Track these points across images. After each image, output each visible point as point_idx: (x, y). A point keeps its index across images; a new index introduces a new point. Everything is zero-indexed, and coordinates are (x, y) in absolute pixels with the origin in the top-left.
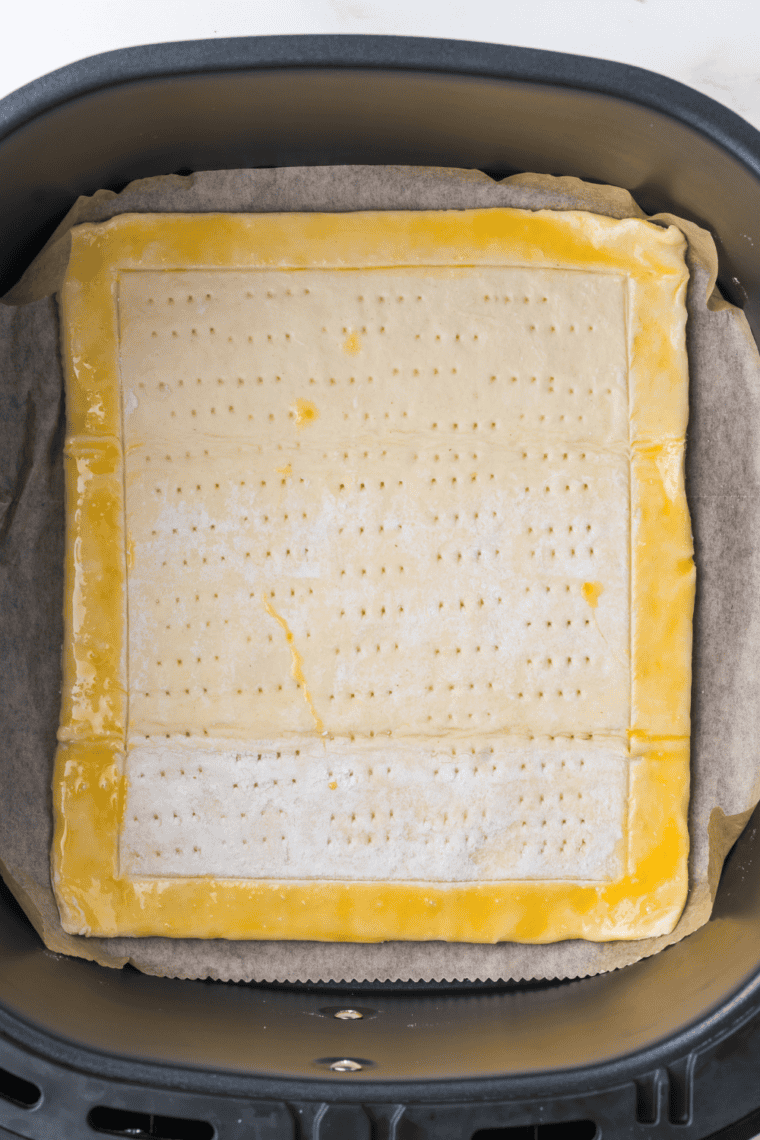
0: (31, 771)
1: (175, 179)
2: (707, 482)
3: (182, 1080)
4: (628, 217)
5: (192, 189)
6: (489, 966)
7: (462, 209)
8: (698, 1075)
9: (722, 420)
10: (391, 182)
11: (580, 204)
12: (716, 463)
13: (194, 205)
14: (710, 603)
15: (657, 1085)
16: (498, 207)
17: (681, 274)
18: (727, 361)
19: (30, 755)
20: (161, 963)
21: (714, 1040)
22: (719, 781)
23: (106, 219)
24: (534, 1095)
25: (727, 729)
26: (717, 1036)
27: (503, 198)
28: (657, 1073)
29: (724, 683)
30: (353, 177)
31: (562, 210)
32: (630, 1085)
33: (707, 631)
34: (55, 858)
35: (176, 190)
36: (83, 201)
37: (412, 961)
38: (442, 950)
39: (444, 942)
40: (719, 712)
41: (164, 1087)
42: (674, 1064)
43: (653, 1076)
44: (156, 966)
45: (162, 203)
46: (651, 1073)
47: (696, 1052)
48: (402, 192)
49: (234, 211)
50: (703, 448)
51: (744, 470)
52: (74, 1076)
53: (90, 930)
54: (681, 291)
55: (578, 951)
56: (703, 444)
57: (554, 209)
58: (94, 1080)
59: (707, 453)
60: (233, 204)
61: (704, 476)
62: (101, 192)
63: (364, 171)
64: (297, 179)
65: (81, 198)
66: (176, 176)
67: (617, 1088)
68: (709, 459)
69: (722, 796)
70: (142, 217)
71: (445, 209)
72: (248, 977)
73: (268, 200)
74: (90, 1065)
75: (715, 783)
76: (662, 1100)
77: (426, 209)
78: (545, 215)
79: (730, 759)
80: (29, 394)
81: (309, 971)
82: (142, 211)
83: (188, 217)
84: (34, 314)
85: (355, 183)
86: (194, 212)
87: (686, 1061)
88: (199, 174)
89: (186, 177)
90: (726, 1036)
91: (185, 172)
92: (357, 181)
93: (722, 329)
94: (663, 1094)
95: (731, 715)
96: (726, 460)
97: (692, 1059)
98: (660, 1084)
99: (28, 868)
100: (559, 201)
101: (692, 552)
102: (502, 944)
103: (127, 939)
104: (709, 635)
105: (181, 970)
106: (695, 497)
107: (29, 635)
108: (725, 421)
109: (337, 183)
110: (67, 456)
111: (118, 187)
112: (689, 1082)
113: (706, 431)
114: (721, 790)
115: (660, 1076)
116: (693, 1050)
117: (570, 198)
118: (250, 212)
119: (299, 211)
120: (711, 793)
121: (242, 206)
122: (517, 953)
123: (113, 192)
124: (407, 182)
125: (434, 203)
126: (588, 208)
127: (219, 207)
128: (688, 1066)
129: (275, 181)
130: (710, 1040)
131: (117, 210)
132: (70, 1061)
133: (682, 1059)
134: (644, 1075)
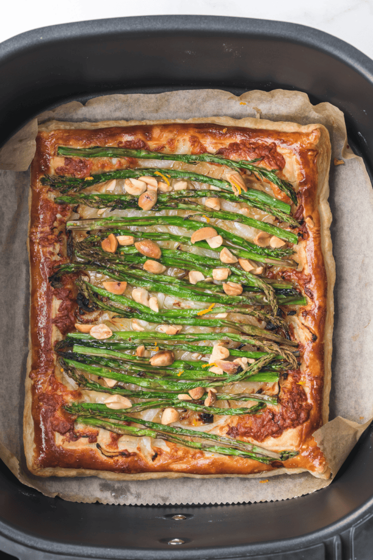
2: (348, 249)
3: (92, 552)
6: (238, 496)
8: (355, 538)
10: (186, 100)
12: (353, 239)
14: (350, 310)
18: (358, 186)
20: (73, 495)
21: (363, 521)
24: (273, 552)
25: (359, 375)
26: (365, 518)
28: (335, 538)
29: (358, 351)
32: (322, 544)
33: (349, 325)
38: (215, 487)
41: (83, 556)
42: (343, 533)
43: (333, 540)
44: (71, 497)
46: (331, 538)
47: (355, 526)
51: (367, 242)
52: (37, 552)
55: (283, 487)
56: (346, 229)
58: (47, 554)
61: (347, 245)
64: (138, 100)
67: (314, 547)
69: (357, 409)
72: (116, 503)
76: (338, 552)
79: (361, 390)
87: (349, 532)
90: (370, 517)
94: (338, 548)
95: (361, 367)
96: (358, 237)
97: (352, 530)
98: (336, 543)
104: (350, 327)
105: (84, 499)
106: (343, 256)
112: (351, 541)
114: (357, 406)
115: (337, 540)
116: (353, 526)
120: (351, 407)
124: (194, 99)
128: (351, 534)
129: (127, 100)
130: (361, 520)
132: (35, 545)
133: (347, 530)
134: (328, 540)
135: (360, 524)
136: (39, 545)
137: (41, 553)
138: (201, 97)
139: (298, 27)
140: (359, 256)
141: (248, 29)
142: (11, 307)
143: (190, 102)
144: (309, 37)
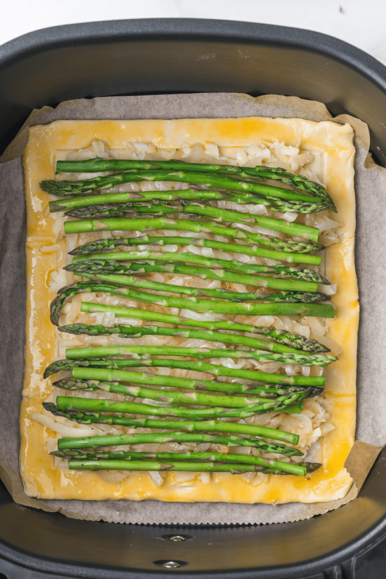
0: (7, 412)
1: (84, 102)
2: (367, 261)
3: (83, 572)
4: (324, 120)
5: (94, 107)
6: (249, 516)
7: (236, 118)
8: (357, 568)
9: (375, 227)
10: (198, 103)
11: (299, 114)
12: (372, 251)
13: (95, 115)
14: (368, 324)
15: (335, 574)
16: (255, 116)
17: (351, 150)
18: (377, 196)
19: (6, 404)
20: (76, 512)
21: (366, 550)
22: (373, 419)
23: (49, 123)
25: (377, 391)
26: (367, 547)
27: (258, 111)
28: (336, 567)
29: (376, 366)
30: (178, 101)
31: (289, 118)
32: (321, 574)
33: (366, 339)
34: (22, 457)
35: (85, 108)
36: (36, 111)
37: (209, 513)
38: (225, 507)
39: (225, 503)
40: (373, 382)
41: (73, 576)
42: (344, 563)
43: (333, 569)
44: (74, 514)
45: (78, 115)
46: (331, 568)
47: (357, 556)
48: (204, 109)
49: (116, 119)
50: (365, 242)
52: (25, 570)
53: (39, 495)
54: (351, 159)
55: (296, 508)
56: (364, 240)
57: (284, 118)
59: (367, 245)
60: (116, 116)
61: (365, 257)
62: (45, 107)
63: (184, 98)
64: (149, 102)
65: (35, 110)
66: (85, 100)
67: (314, 576)
68: (368, 248)
69: (375, 427)
70: (68, 122)
71: (227, 118)
72: (122, 521)
73: (134, 113)
74: (34, 565)
75: (371, 420)
77: (217, 118)
78: (279, 121)
79: (379, 407)
80: (6, 214)
81: (154, 518)
82: (67, 119)
83: (91, 122)
84: (10, 172)
85: (180, 104)
86: (94, 119)
87: (351, 561)
88: (97, 99)
89: (90, 100)
90: (372, 547)
91: (90, 97)
92: (180, 103)
93: (375, 180)
95: (379, 384)
96: (377, 248)
97: (354, 560)
98: (337, 574)
99: (6, 463)
100: (288, 113)
101: (358, 297)
102: (256, 504)
103: (59, 500)
104: (368, 341)
105: (87, 517)
106: (360, 268)
107: (7, 341)
108: (376, 228)
109: (170, 104)
110: (27, 247)
111: (54, 105)
112: (352, 572)
113: (366, 234)
114: (374, 424)
115: (337, 569)
116: (355, 555)
117: (293, 111)
118: (124, 119)
119: (150, 119)
120: (369, 425)
121: (120, 116)
122: (264, 509)
123: (51, 108)
124: (207, 103)
125: (221, 114)
126: (303, 116)
127: (108, 116)
128: (352, 564)
129: (137, 102)
130: (364, 550)
131: (54, 118)
133: (349, 560)
134: (328, 569)
135: (363, 554)
136: (27, 563)
137: (30, 572)
138: (214, 101)
139: (315, 35)
140: (377, 268)
141: (264, 35)
142: (15, 317)
143: (203, 105)
144: (326, 45)
